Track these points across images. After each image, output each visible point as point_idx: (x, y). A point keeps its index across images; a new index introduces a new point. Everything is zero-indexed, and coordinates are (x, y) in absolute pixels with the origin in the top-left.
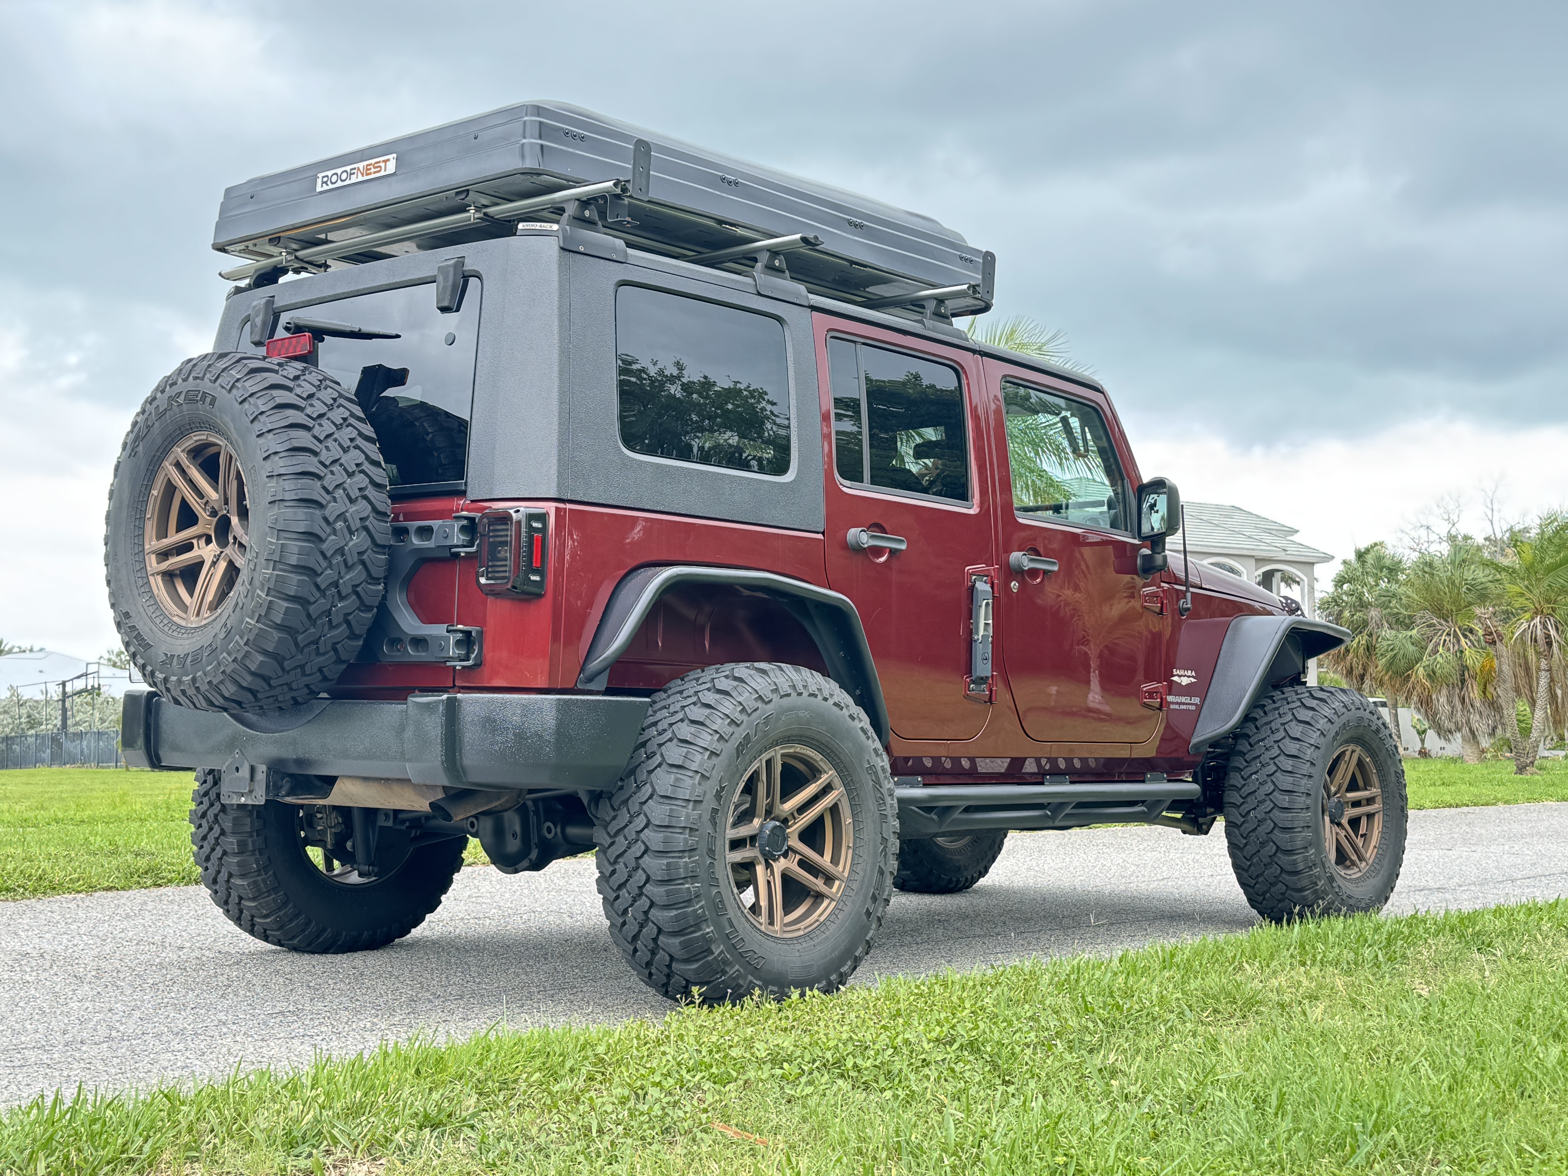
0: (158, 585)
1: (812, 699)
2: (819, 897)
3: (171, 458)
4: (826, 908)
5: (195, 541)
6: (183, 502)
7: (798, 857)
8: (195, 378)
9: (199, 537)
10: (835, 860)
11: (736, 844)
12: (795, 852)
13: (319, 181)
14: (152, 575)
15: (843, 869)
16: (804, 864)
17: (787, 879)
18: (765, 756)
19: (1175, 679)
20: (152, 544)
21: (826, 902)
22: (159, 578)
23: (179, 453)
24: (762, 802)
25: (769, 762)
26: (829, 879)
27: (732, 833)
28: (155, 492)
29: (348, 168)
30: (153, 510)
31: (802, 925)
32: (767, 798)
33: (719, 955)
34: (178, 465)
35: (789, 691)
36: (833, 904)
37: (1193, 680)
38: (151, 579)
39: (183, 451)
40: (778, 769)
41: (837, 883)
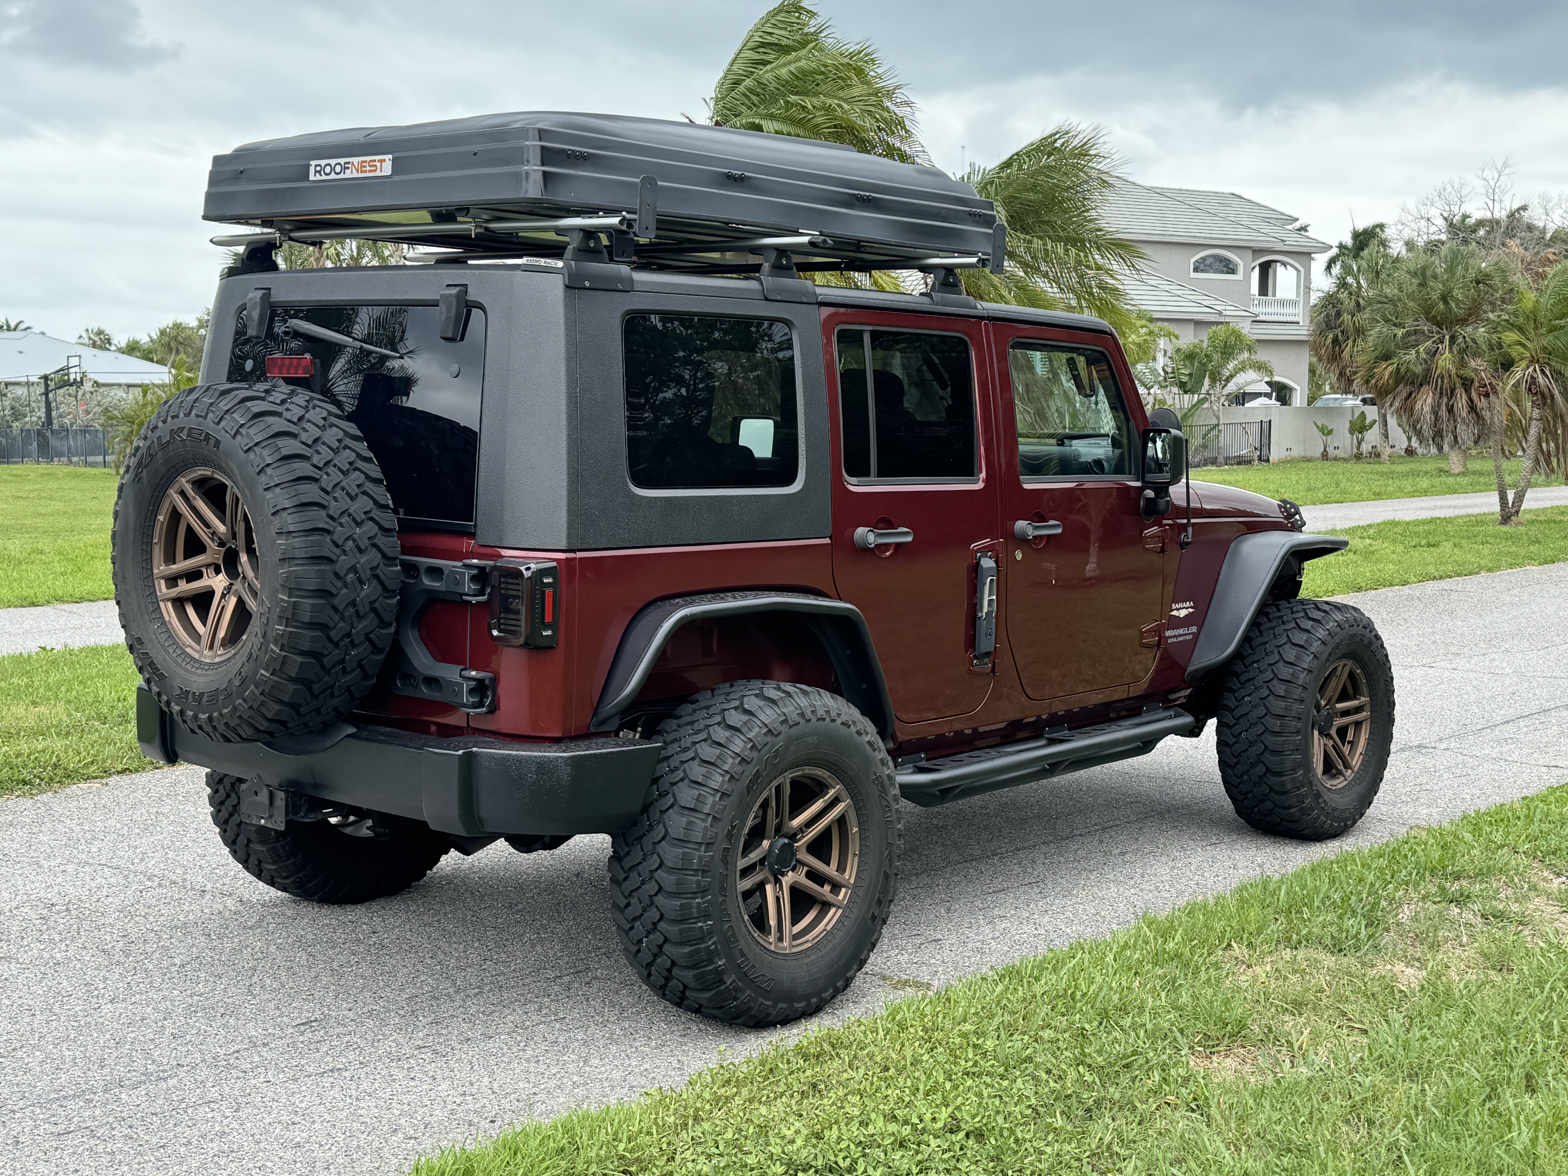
0: (168, 611)
1: (821, 723)
2: (826, 906)
3: (176, 486)
4: (833, 916)
5: (204, 570)
6: (189, 529)
7: (805, 869)
8: (197, 416)
9: (208, 566)
10: (841, 868)
11: (746, 872)
12: (804, 864)
13: (312, 170)
14: (163, 600)
15: (850, 876)
16: (813, 875)
17: (795, 890)
18: (775, 784)
19: (1174, 613)
20: (161, 568)
21: (833, 910)
22: (169, 604)
23: (184, 482)
24: (772, 822)
25: (778, 788)
26: (836, 887)
27: (742, 864)
28: (161, 518)
29: (342, 161)
30: (160, 534)
31: (809, 937)
32: (777, 817)
33: (731, 984)
34: (182, 493)
35: (799, 719)
36: (840, 911)
37: (1191, 610)
38: (162, 604)
39: (188, 482)
40: (787, 791)
41: (843, 890)
